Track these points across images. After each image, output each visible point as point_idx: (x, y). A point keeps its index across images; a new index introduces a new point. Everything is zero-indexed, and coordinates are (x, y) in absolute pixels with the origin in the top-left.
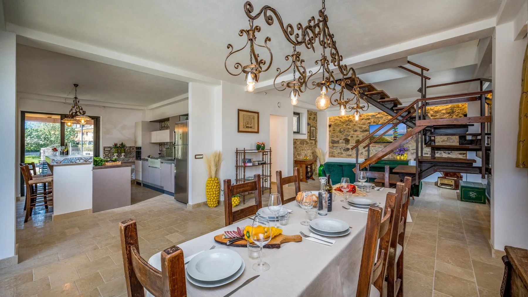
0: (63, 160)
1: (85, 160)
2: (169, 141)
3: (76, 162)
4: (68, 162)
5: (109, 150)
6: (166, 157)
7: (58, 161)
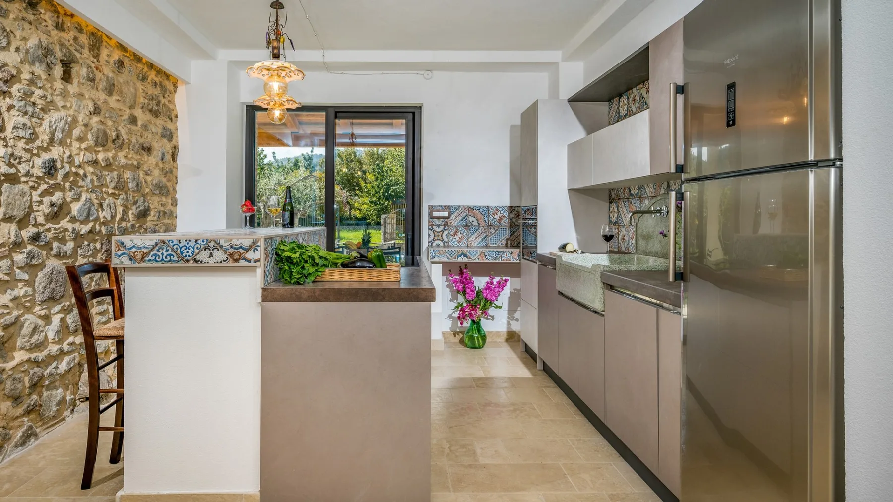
0: (154, 247)
1: (231, 250)
2: (648, 173)
3: (198, 258)
4: (170, 255)
5: (445, 218)
6: (637, 253)
7: (134, 250)
